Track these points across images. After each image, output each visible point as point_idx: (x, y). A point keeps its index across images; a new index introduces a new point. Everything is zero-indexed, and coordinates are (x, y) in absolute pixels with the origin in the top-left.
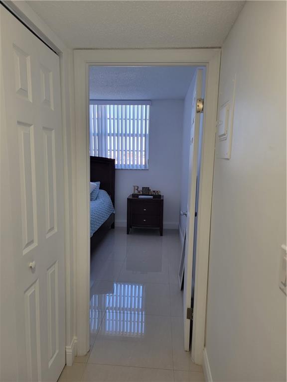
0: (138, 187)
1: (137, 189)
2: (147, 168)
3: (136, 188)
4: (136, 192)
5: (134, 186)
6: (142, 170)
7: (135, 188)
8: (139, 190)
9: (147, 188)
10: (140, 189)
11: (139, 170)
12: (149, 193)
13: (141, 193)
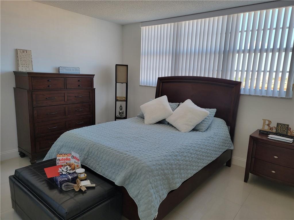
0: (270, 122)
1: (268, 125)
2: (291, 97)
3: (267, 123)
4: (266, 128)
5: (264, 121)
6: (282, 98)
7: (264, 123)
8: (271, 126)
9: (284, 125)
10: (274, 125)
11: (276, 97)
12: (287, 132)
13: (274, 131)
